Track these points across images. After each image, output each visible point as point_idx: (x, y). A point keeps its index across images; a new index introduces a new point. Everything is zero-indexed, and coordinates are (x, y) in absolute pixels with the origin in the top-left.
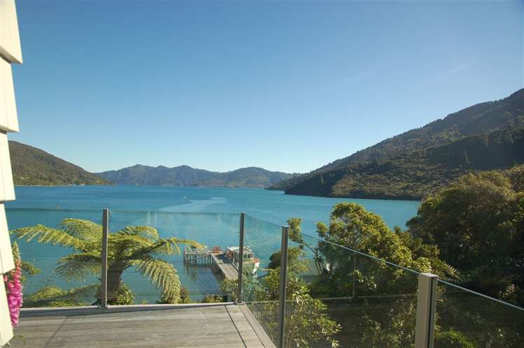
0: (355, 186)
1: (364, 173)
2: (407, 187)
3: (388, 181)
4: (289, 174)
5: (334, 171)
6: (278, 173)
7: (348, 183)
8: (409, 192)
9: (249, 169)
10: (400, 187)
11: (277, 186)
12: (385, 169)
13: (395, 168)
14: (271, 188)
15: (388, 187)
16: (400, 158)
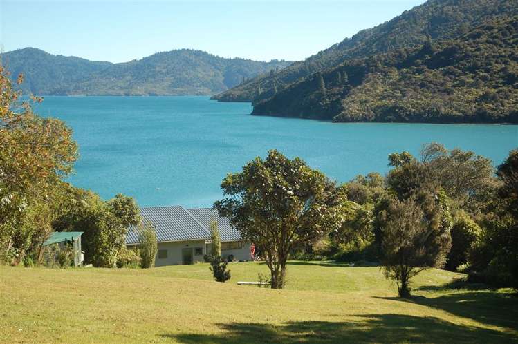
0: (384, 98)
1: (404, 70)
2: (485, 97)
3: (449, 85)
4: (263, 63)
5: (346, 67)
6: (238, 61)
7: (372, 92)
8: (487, 106)
9: (176, 53)
10: (470, 98)
11: (237, 93)
12: (444, 60)
13: (466, 57)
14: (225, 98)
15: (447, 98)
16: (478, 35)
